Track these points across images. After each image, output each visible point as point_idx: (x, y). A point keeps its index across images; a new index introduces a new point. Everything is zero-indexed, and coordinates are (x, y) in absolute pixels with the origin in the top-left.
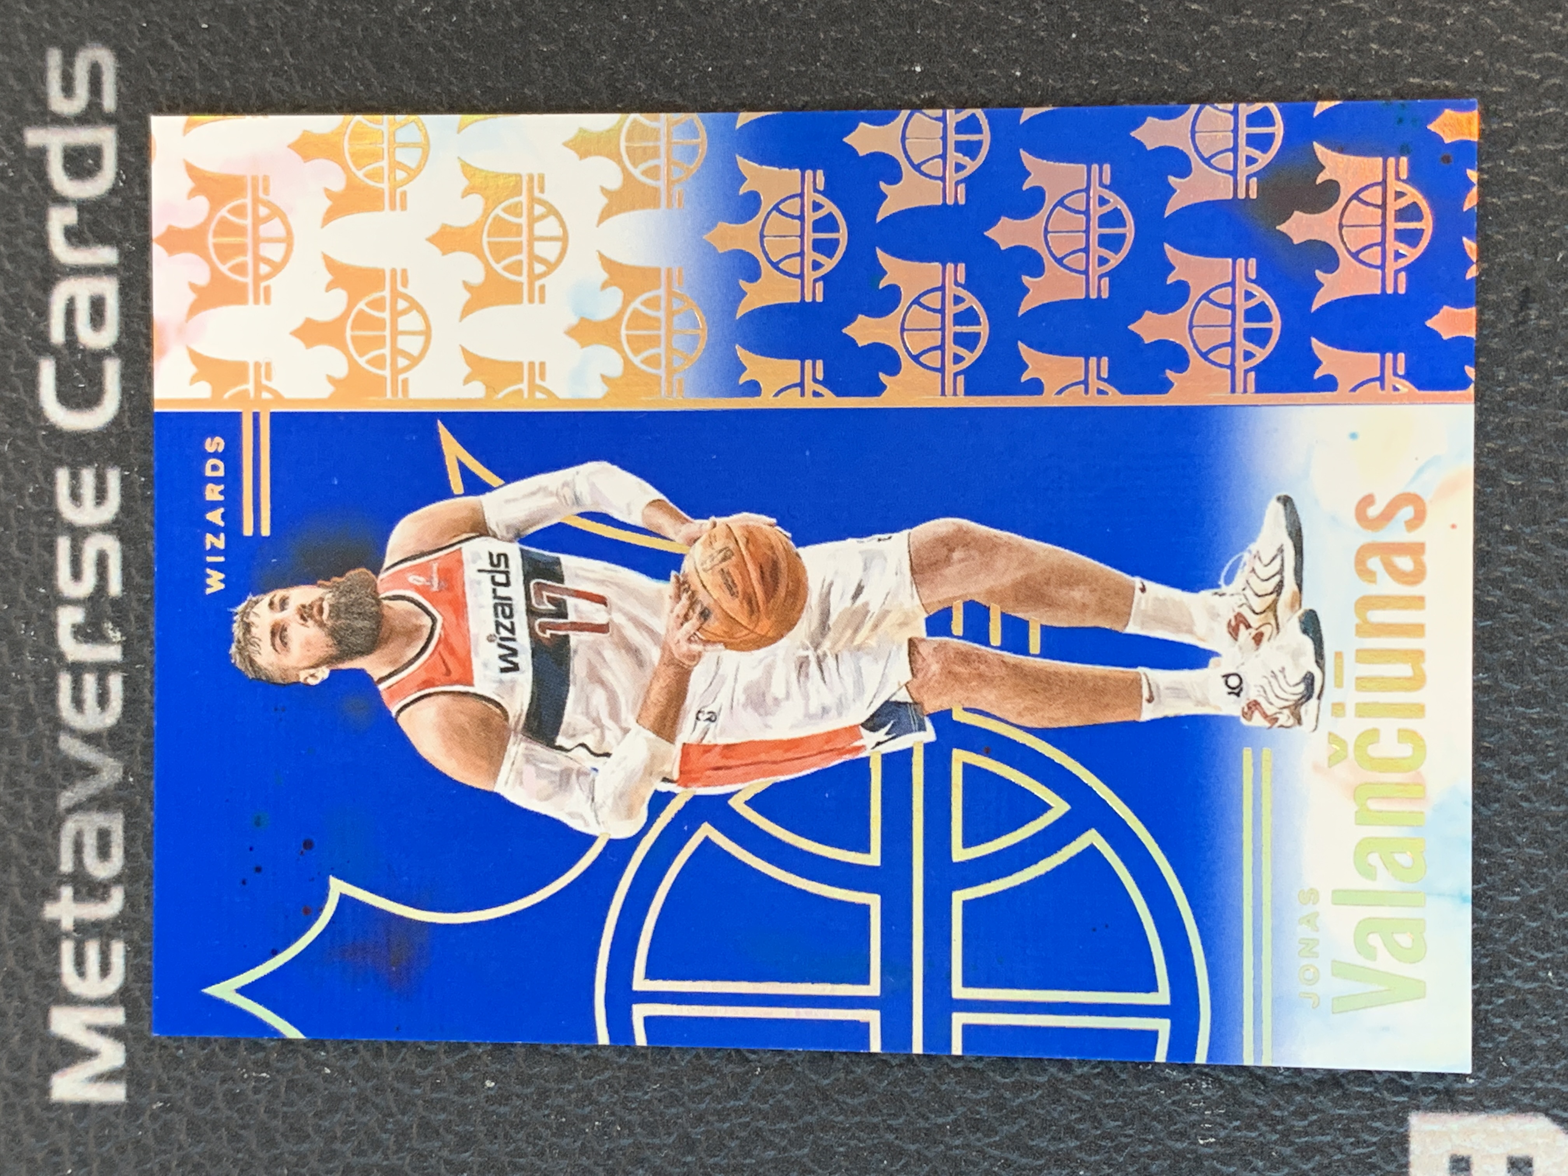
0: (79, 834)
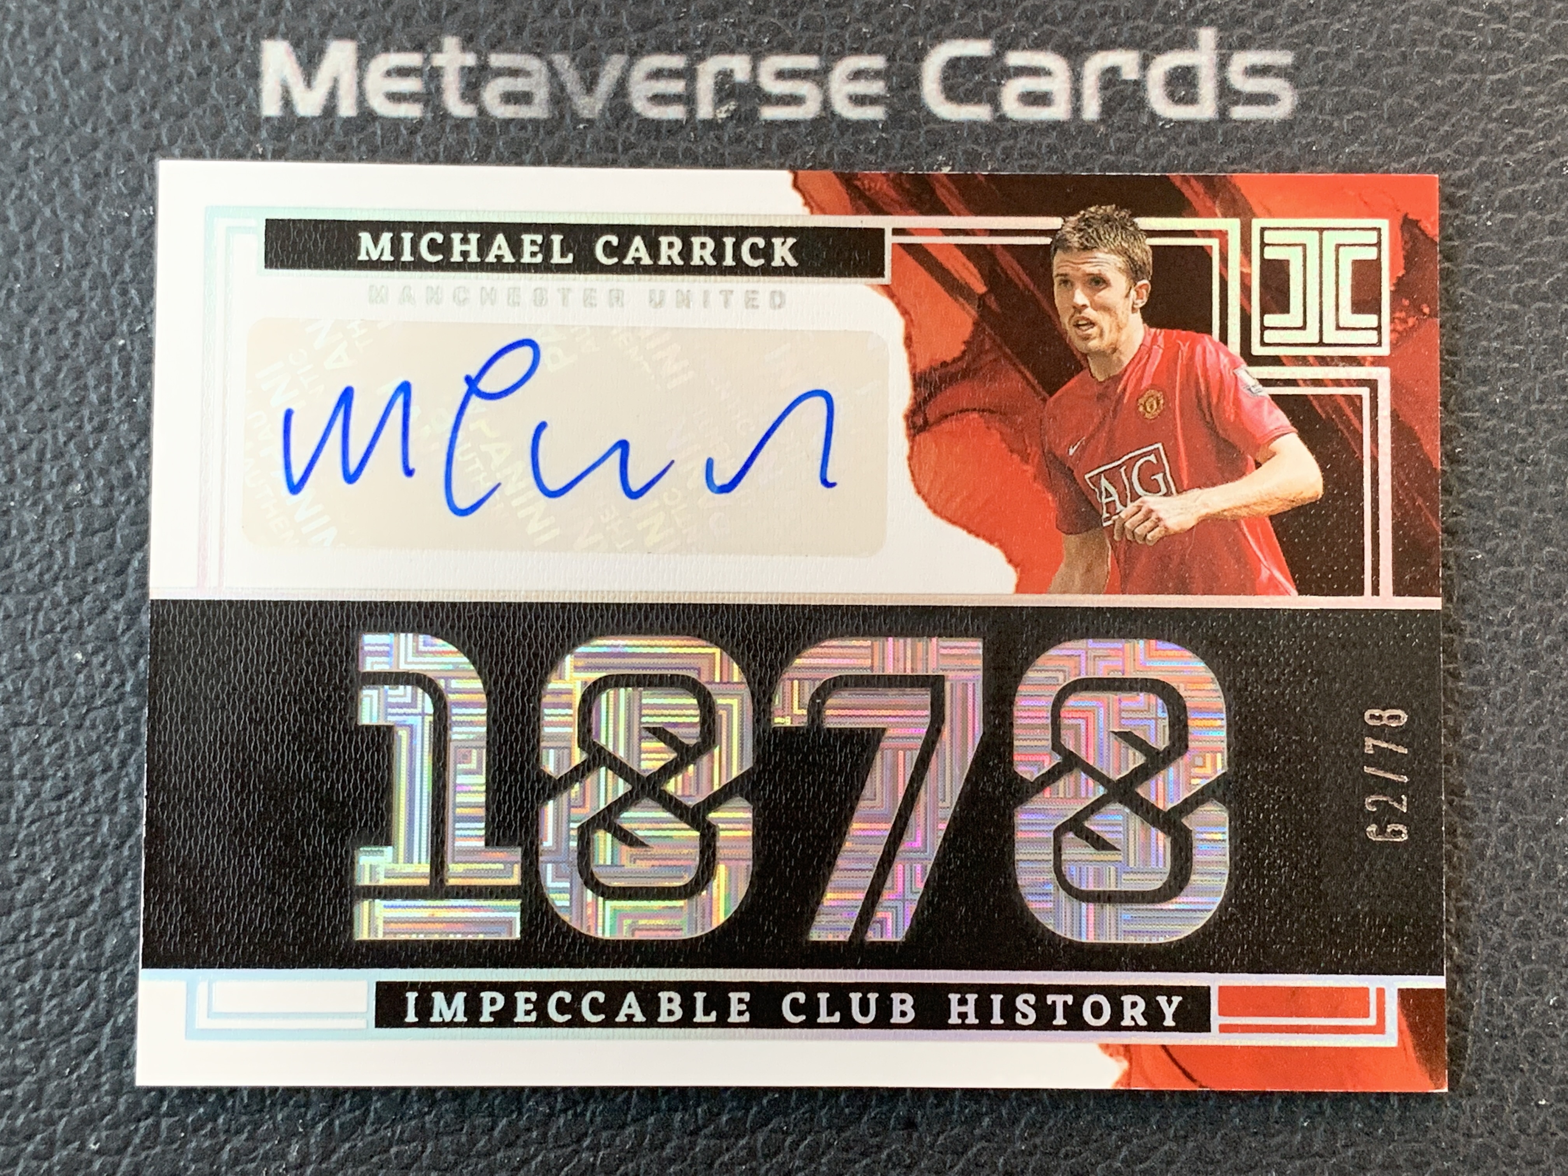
0: (527, 74)
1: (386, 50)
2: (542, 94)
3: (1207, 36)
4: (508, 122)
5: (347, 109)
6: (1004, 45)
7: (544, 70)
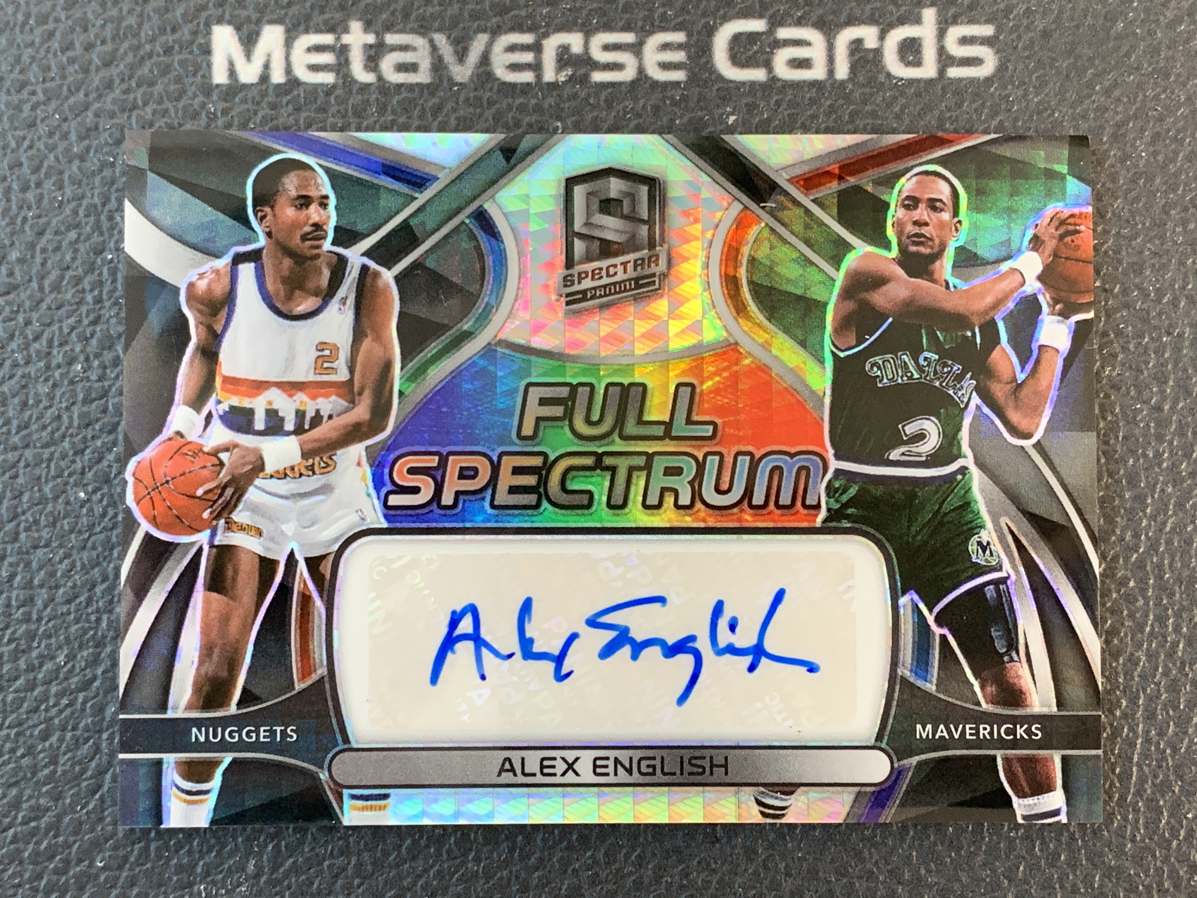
0: (414, 49)
1: (307, 31)
2: (425, 64)
3: (929, 15)
4: (400, 86)
5: (278, 77)
6: (775, 22)
7: (427, 46)
